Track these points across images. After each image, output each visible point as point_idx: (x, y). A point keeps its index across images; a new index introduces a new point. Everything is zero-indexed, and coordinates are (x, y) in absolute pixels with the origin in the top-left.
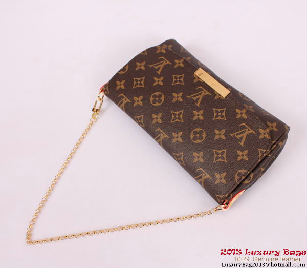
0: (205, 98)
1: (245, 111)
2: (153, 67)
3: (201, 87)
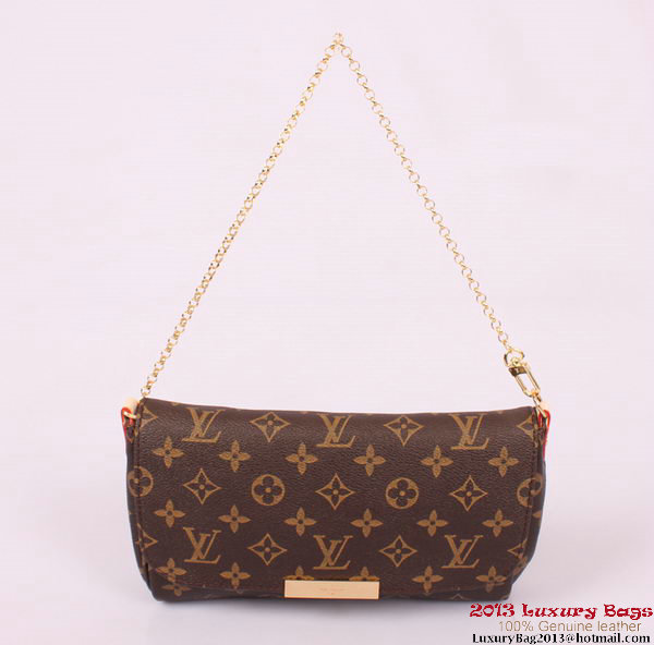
0: (321, 557)
1: (233, 583)
2: (473, 539)
3: (345, 567)
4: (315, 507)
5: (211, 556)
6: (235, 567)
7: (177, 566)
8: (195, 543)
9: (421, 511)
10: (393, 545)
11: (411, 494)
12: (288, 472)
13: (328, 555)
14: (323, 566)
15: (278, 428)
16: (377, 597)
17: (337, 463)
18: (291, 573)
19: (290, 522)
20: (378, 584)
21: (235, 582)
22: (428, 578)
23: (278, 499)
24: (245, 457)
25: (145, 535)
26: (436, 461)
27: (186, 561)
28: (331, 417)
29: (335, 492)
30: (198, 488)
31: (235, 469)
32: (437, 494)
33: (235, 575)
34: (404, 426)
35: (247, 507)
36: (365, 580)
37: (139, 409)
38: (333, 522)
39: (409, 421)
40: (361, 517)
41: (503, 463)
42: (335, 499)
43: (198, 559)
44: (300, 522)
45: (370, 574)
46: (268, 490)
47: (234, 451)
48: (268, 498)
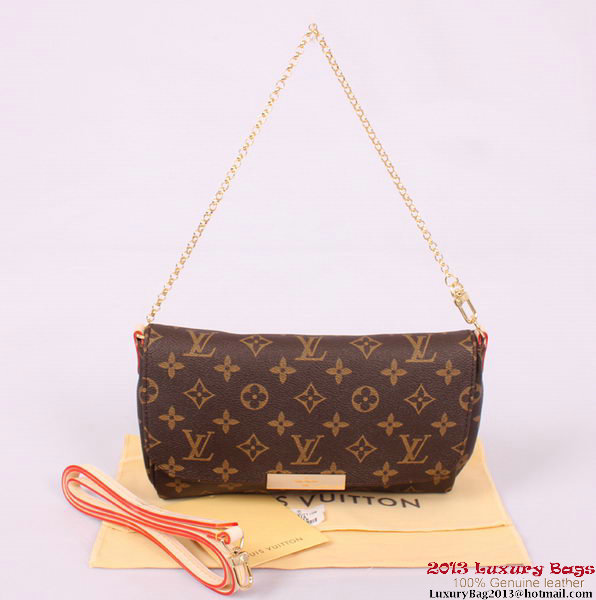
3: (317, 463)
4: (294, 411)
5: (205, 455)
6: (226, 464)
7: (177, 463)
8: (192, 443)
9: (381, 414)
10: (357, 444)
11: (372, 399)
12: (272, 381)
13: (304, 451)
14: (299, 462)
15: (262, 346)
16: (343, 488)
17: (311, 373)
18: (272, 468)
19: (273, 423)
20: (344, 477)
21: (225, 477)
22: (386, 473)
23: (263, 404)
24: (235, 369)
25: (150, 436)
26: (394, 372)
27: (185, 458)
28: (306, 338)
29: (310, 399)
30: (196, 396)
31: (227, 379)
32: (393, 400)
33: (225, 470)
34: (366, 344)
35: (237, 411)
36: (333, 473)
37: (148, 331)
38: (309, 424)
39: (371, 340)
40: (331, 419)
41: (449, 373)
42: (310, 404)
43: (195, 457)
44: (281, 424)
45: (338, 469)
46: (255, 397)
47: (226, 364)
48: (255, 404)
